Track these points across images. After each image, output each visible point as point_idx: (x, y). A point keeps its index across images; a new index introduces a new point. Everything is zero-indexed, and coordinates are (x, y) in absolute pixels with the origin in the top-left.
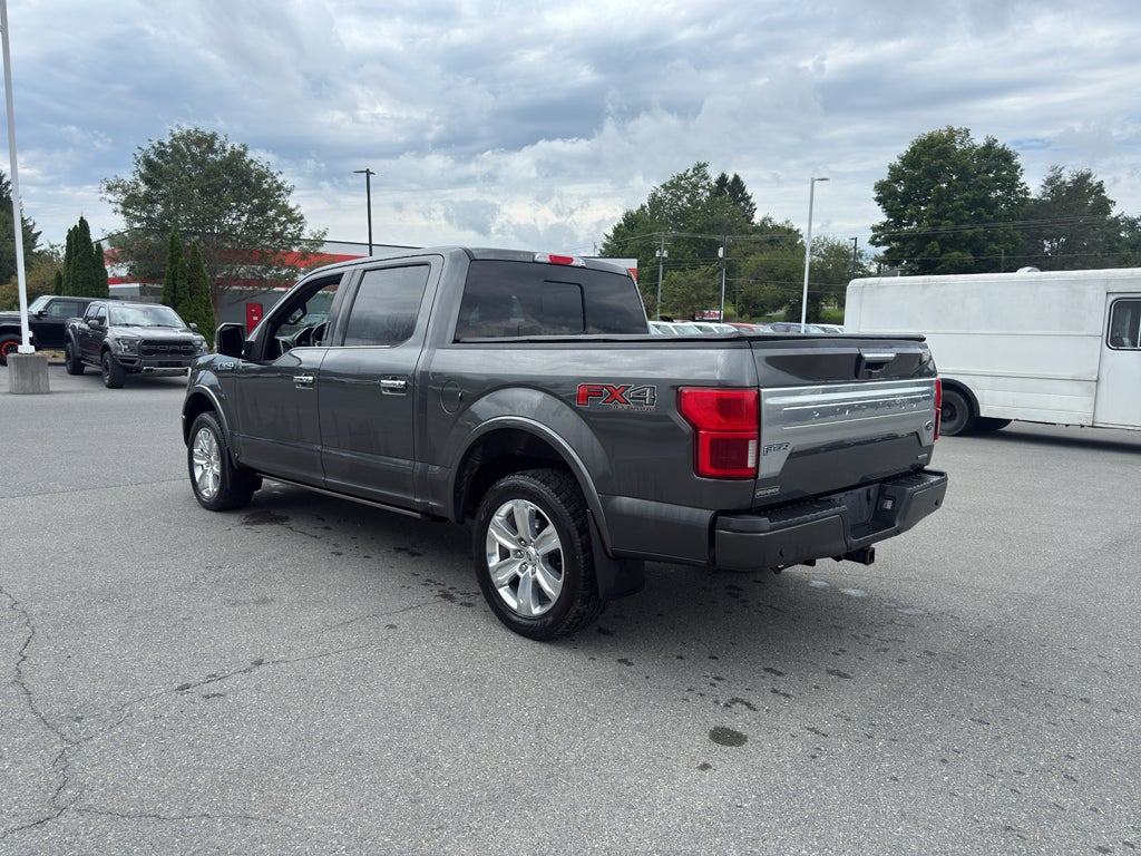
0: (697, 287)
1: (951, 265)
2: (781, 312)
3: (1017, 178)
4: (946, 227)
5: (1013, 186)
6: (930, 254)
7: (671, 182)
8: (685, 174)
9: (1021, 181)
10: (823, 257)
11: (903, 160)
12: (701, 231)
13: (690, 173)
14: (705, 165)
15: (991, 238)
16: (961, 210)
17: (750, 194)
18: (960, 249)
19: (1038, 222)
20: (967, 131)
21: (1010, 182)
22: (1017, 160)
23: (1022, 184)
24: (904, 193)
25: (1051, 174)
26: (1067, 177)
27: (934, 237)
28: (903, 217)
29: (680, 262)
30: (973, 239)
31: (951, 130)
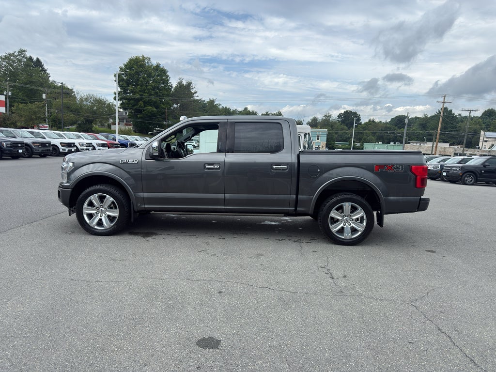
0: (35, 113)
1: (148, 112)
2: (74, 127)
3: (168, 80)
4: (145, 96)
5: (167, 83)
6: (140, 107)
7: (5, 57)
8: (13, 54)
9: (170, 82)
10: (92, 103)
11: (125, 66)
12: (26, 83)
13: (16, 53)
14: (24, 51)
15: (162, 102)
16: (150, 90)
17: (46, 69)
18: (151, 106)
19: (177, 98)
20: (149, 58)
21: (166, 81)
22: (168, 74)
23: (170, 83)
24: (127, 80)
25: (179, 81)
26: (184, 83)
27: (141, 100)
28: (127, 90)
29: (15, 98)
30: (155, 102)
31: (143, 57)
